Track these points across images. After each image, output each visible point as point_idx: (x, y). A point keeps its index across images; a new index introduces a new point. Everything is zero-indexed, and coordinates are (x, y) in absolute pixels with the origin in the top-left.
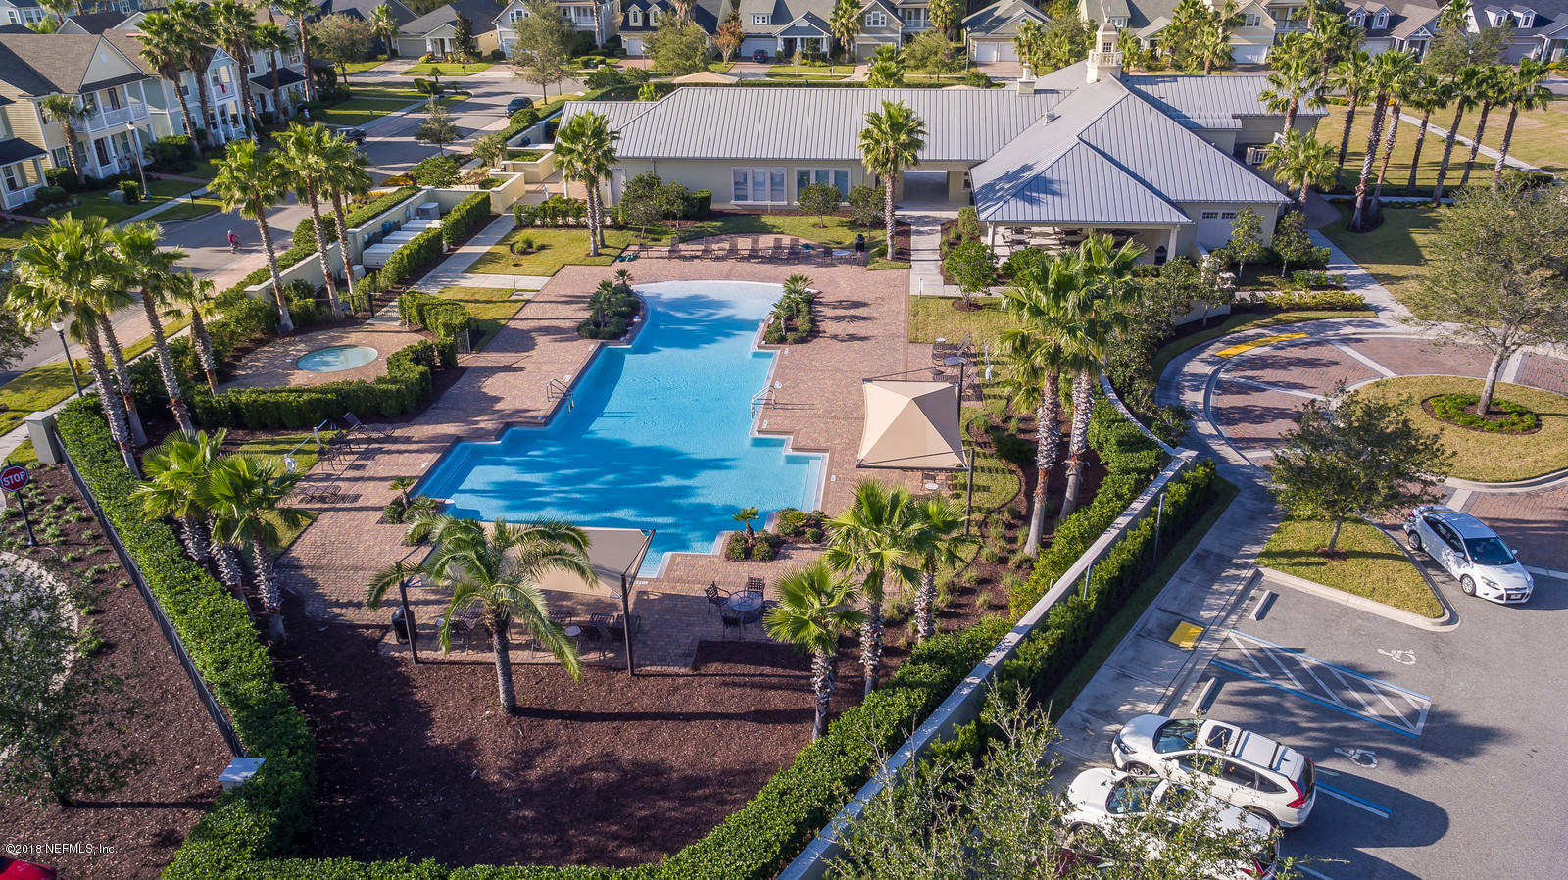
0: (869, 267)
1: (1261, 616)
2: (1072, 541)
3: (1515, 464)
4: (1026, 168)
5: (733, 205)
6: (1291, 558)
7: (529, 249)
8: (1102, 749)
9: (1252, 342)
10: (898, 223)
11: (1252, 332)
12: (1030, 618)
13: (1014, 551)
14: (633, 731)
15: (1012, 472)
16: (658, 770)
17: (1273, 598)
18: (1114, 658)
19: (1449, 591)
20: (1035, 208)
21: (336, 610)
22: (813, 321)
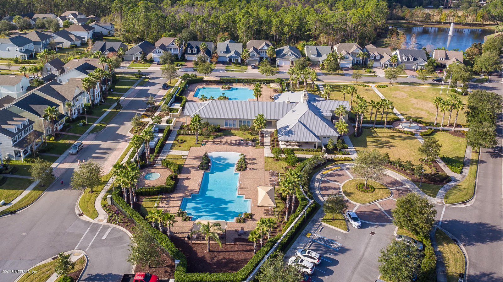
0: (256, 147)
1: (320, 231)
2: (292, 219)
3: (367, 200)
4: (288, 126)
5: (225, 127)
6: (326, 220)
7: (182, 142)
8: (294, 254)
9: (330, 170)
10: (262, 133)
11: (330, 167)
12: (285, 234)
13: (283, 220)
14: (227, 254)
15: (283, 203)
16: (232, 259)
17: (323, 228)
18: (297, 239)
19: (350, 226)
20: (289, 137)
21: (175, 234)
22: (246, 165)
